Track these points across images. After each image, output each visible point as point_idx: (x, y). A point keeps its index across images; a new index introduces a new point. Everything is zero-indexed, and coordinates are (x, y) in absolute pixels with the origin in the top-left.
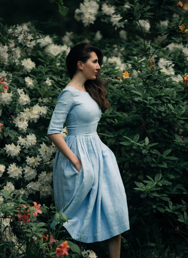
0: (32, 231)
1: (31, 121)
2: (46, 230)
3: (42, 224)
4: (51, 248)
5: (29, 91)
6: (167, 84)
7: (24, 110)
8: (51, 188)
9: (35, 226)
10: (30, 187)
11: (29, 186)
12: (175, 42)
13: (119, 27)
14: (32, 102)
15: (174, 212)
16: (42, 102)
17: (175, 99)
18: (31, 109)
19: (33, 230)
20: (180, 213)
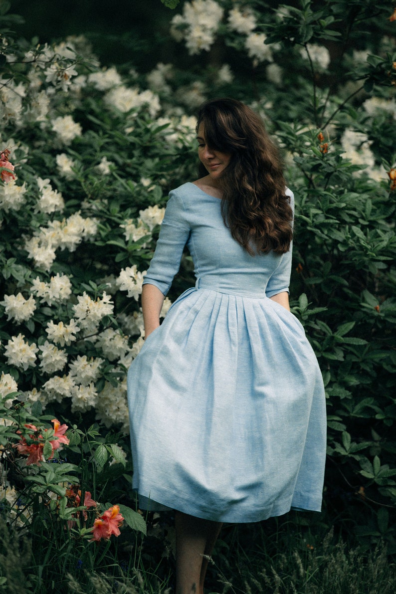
0: (46, 481)
1: (63, 248)
2: (77, 480)
3: (69, 466)
4: (86, 519)
5: (64, 183)
6: (353, 184)
7: (50, 223)
8: (96, 392)
9: (53, 470)
10: (50, 387)
11: (51, 384)
12: (380, 96)
13: (262, 59)
14: (68, 207)
15: (353, 456)
16: (89, 209)
17: (368, 216)
18: (63, 224)
19: (47, 479)
20: (366, 459)
